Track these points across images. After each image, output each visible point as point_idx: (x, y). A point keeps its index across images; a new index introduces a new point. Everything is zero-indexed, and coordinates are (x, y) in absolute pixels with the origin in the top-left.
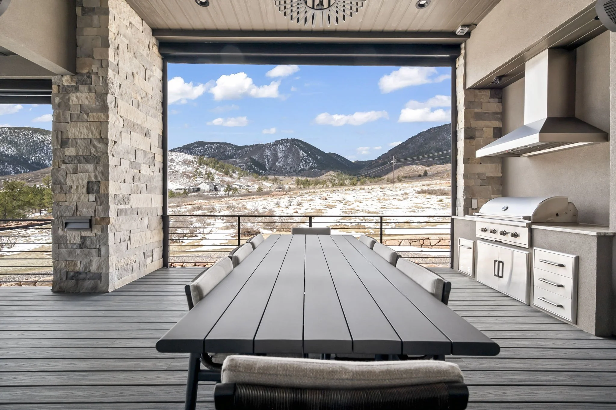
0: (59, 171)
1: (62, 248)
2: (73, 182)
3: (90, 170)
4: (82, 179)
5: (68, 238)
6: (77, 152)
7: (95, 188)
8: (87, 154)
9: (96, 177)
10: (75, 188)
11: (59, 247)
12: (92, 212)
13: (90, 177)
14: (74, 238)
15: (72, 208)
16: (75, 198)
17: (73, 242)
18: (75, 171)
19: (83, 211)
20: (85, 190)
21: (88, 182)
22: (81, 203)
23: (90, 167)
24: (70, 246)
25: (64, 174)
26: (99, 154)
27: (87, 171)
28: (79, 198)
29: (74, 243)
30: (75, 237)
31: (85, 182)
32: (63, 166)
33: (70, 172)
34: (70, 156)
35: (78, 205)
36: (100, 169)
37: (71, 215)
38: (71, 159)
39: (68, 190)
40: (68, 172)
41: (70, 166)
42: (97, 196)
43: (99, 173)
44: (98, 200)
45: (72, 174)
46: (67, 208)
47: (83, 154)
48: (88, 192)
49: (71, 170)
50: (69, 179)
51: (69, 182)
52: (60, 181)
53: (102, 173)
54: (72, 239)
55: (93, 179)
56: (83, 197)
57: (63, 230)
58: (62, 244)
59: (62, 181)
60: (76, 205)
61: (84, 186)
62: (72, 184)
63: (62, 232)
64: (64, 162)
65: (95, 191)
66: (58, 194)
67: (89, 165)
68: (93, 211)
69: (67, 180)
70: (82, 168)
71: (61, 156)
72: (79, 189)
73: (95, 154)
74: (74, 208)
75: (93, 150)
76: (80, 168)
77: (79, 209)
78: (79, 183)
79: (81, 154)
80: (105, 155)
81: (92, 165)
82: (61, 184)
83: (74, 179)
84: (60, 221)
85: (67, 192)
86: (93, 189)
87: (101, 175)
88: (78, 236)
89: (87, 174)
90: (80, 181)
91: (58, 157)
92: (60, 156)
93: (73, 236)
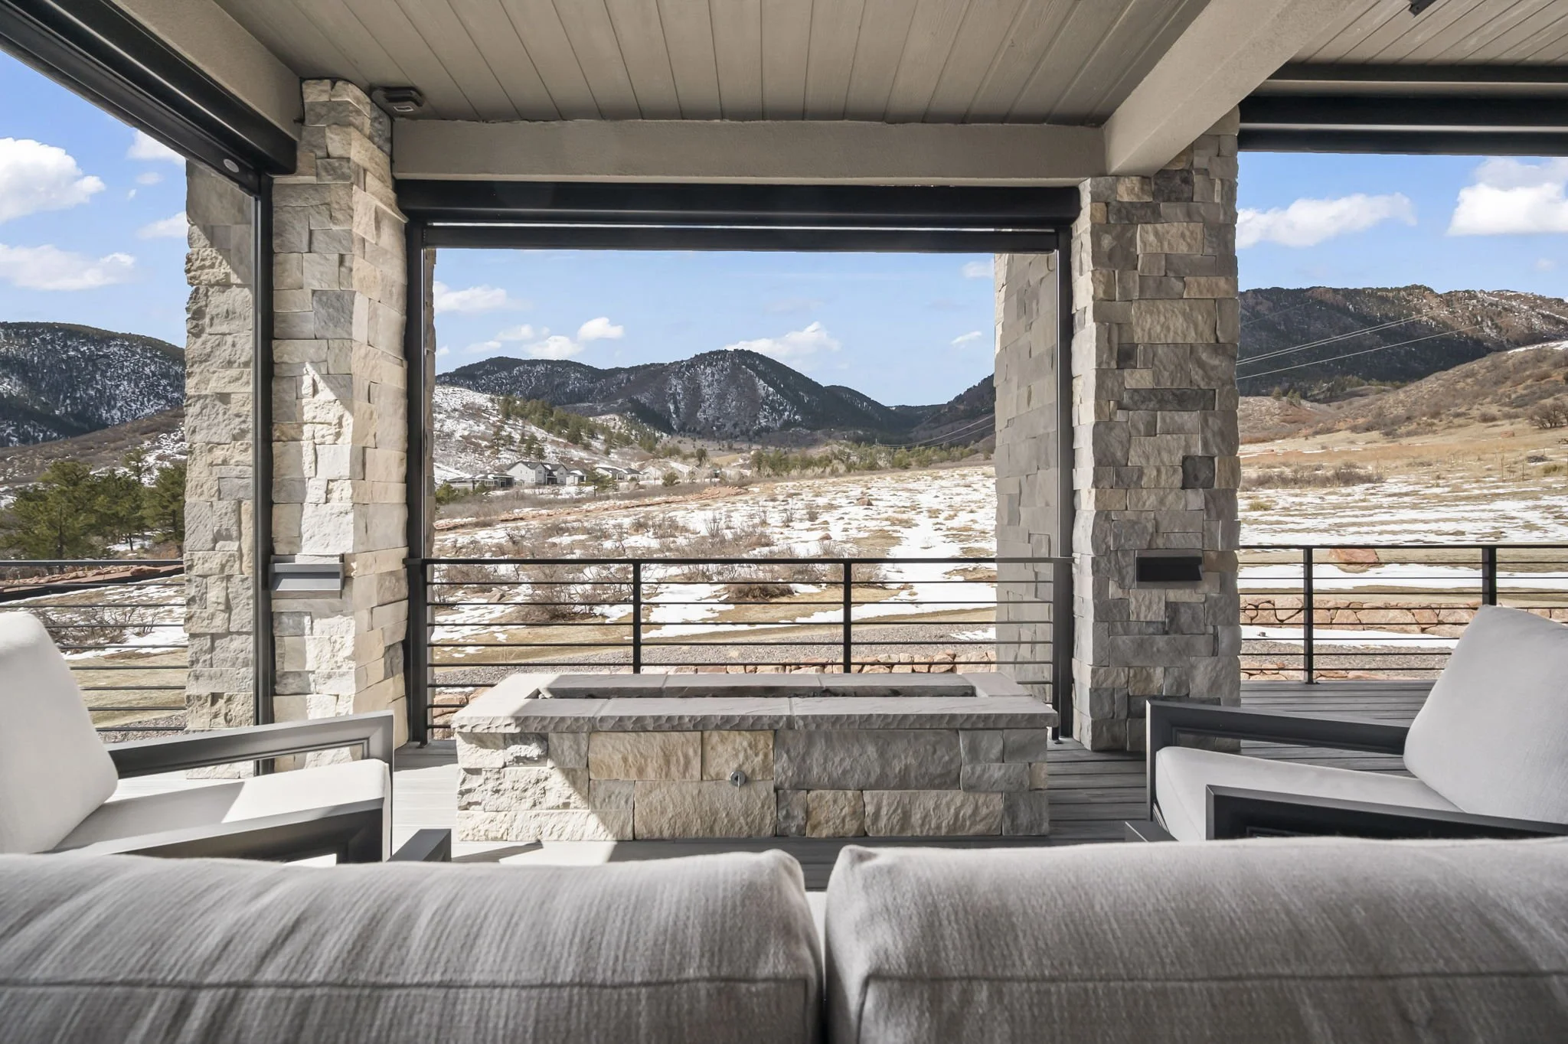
0: (1111, 429)
1: (1117, 634)
2: (1148, 459)
3: (1189, 426)
4: (1170, 452)
5: (1132, 607)
6: (1157, 378)
7: (1203, 475)
8: (1184, 385)
9: (1205, 444)
10: (1155, 473)
11: (1111, 632)
12: (1197, 538)
13: (1187, 446)
14: (1149, 608)
15: (1146, 527)
16: (1151, 501)
17: (1146, 617)
18: (1151, 431)
19: (1172, 536)
20: (1178, 479)
21: (1185, 459)
22: (1167, 513)
23: (1190, 419)
24: (1134, 628)
25: (1124, 436)
26: (1213, 385)
27: (1180, 430)
28: (1162, 502)
29: (1148, 619)
30: (1150, 603)
31: (1178, 458)
32: (1120, 416)
33: (1139, 431)
34: (1136, 390)
35: (1159, 518)
36: (1215, 423)
37: (1145, 547)
38: (1142, 397)
39: (1135, 479)
40: (1134, 432)
41: (1140, 416)
42: (1208, 496)
43: (1214, 436)
44: (1211, 506)
45: (1142, 438)
46: (1133, 527)
47: (1172, 384)
48: (1183, 488)
49: (1142, 427)
50: (1136, 452)
51: (1135, 459)
52: (1113, 455)
53: (1222, 434)
54: (1143, 608)
55: (1198, 450)
56: (1171, 498)
57: (1121, 585)
58: (1119, 624)
59: (1119, 454)
60: (1155, 519)
61: (1175, 471)
62: (1144, 463)
63: (1120, 591)
64: (1120, 406)
65: (1201, 481)
66: (1108, 491)
67: (1185, 415)
68: (1200, 536)
69: (1132, 452)
70: (1168, 420)
71: (1116, 389)
72: (1163, 476)
73: (1203, 385)
74: (1150, 528)
75: (1197, 375)
76: (1163, 420)
77: (1162, 530)
78: (1162, 461)
79: (1168, 385)
80: (1228, 387)
81: (1194, 414)
82: (1113, 463)
83: (1149, 449)
84: (1113, 563)
85: (1132, 486)
86: (1196, 478)
87: (1218, 440)
88: (1160, 599)
89: (1183, 437)
90: (1165, 456)
91: (1107, 392)
92: (1112, 391)
93: (1147, 603)
